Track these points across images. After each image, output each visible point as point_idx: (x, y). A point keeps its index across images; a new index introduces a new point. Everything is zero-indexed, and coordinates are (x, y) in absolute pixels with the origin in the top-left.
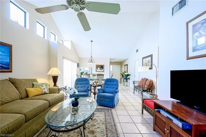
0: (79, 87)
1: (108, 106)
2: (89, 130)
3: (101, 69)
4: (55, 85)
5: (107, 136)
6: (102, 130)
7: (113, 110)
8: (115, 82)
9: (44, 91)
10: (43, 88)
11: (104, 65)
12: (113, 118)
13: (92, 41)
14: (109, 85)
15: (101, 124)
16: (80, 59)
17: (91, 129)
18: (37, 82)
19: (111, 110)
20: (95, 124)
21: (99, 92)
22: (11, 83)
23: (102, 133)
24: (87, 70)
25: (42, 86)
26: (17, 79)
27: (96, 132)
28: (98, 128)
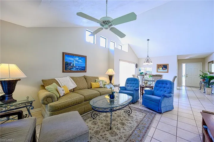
0: (128, 86)
1: (154, 110)
2: (122, 122)
3: (164, 68)
4: (110, 82)
5: (133, 131)
6: (132, 126)
7: (158, 116)
8: (168, 85)
9: (100, 85)
10: (100, 83)
11: (168, 64)
12: (151, 122)
13: (148, 40)
14: (161, 87)
15: (135, 122)
16: (139, 59)
17: (123, 121)
18: (98, 79)
19: (155, 114)
20: (130, 119)
21: (146, 94)
22: (84, 79)
23: (130, 128)
24: (148, 71)
25: (100, 82)
26: (87, 76)
27: (126, 125)
28: (130, 123)
